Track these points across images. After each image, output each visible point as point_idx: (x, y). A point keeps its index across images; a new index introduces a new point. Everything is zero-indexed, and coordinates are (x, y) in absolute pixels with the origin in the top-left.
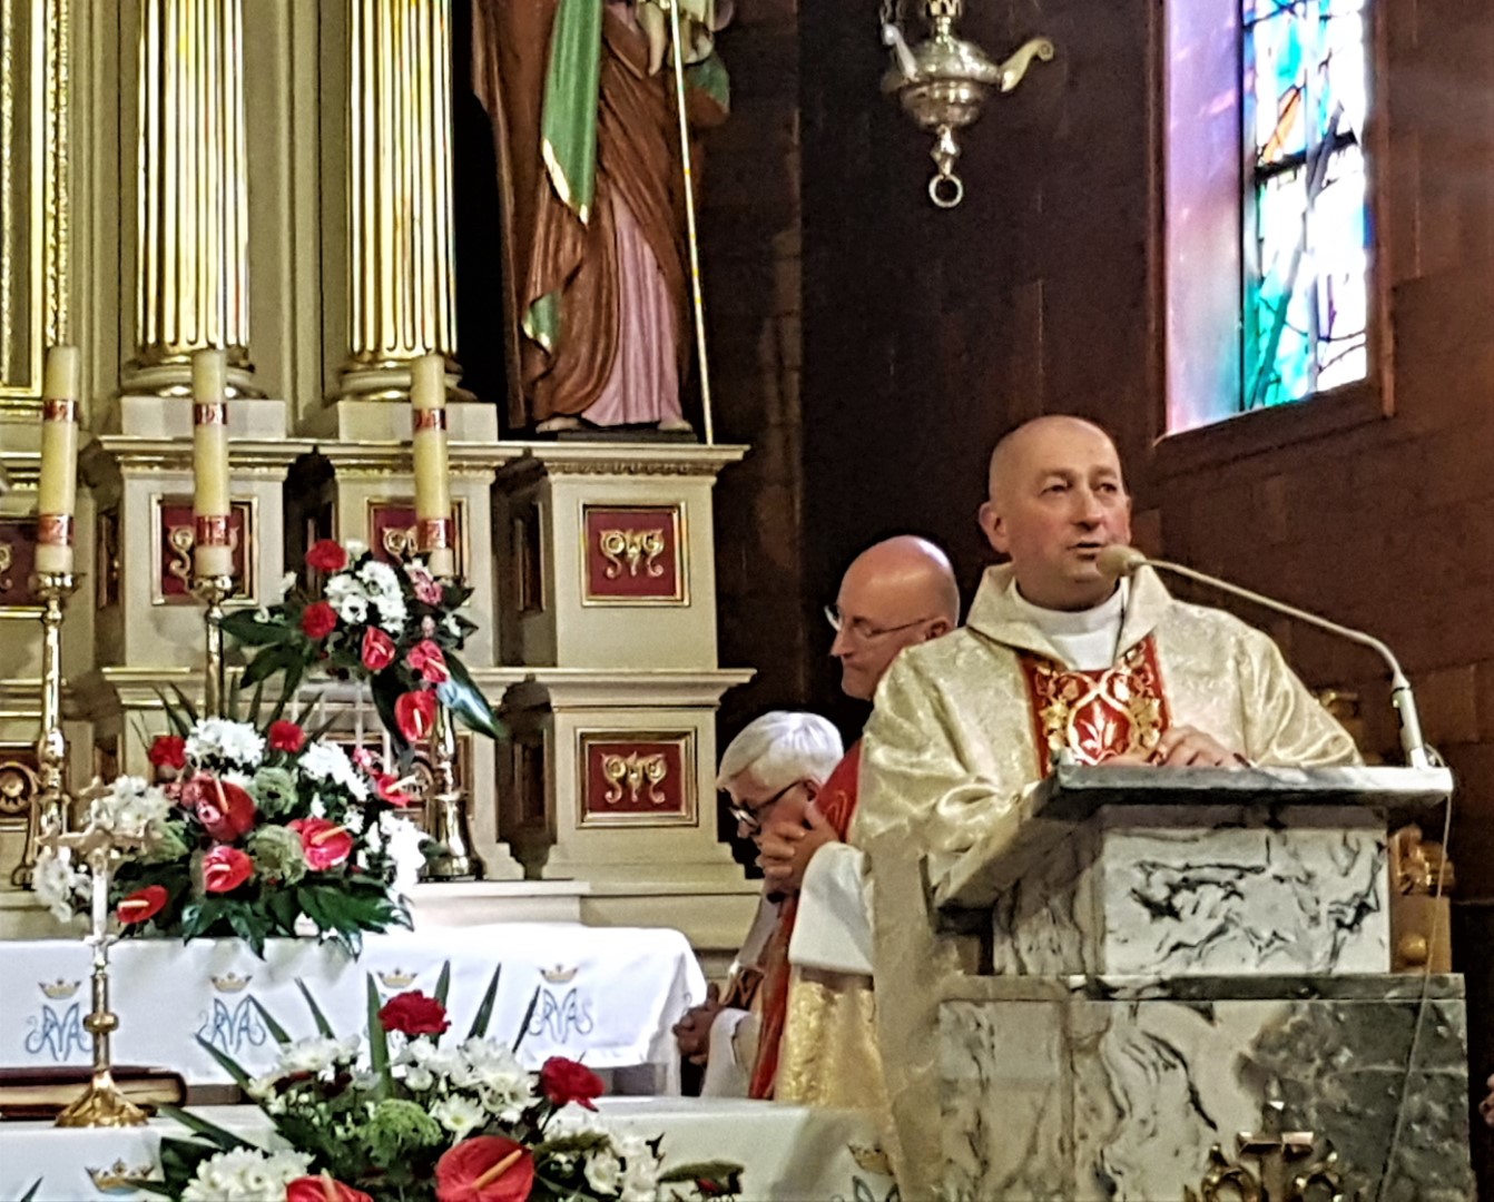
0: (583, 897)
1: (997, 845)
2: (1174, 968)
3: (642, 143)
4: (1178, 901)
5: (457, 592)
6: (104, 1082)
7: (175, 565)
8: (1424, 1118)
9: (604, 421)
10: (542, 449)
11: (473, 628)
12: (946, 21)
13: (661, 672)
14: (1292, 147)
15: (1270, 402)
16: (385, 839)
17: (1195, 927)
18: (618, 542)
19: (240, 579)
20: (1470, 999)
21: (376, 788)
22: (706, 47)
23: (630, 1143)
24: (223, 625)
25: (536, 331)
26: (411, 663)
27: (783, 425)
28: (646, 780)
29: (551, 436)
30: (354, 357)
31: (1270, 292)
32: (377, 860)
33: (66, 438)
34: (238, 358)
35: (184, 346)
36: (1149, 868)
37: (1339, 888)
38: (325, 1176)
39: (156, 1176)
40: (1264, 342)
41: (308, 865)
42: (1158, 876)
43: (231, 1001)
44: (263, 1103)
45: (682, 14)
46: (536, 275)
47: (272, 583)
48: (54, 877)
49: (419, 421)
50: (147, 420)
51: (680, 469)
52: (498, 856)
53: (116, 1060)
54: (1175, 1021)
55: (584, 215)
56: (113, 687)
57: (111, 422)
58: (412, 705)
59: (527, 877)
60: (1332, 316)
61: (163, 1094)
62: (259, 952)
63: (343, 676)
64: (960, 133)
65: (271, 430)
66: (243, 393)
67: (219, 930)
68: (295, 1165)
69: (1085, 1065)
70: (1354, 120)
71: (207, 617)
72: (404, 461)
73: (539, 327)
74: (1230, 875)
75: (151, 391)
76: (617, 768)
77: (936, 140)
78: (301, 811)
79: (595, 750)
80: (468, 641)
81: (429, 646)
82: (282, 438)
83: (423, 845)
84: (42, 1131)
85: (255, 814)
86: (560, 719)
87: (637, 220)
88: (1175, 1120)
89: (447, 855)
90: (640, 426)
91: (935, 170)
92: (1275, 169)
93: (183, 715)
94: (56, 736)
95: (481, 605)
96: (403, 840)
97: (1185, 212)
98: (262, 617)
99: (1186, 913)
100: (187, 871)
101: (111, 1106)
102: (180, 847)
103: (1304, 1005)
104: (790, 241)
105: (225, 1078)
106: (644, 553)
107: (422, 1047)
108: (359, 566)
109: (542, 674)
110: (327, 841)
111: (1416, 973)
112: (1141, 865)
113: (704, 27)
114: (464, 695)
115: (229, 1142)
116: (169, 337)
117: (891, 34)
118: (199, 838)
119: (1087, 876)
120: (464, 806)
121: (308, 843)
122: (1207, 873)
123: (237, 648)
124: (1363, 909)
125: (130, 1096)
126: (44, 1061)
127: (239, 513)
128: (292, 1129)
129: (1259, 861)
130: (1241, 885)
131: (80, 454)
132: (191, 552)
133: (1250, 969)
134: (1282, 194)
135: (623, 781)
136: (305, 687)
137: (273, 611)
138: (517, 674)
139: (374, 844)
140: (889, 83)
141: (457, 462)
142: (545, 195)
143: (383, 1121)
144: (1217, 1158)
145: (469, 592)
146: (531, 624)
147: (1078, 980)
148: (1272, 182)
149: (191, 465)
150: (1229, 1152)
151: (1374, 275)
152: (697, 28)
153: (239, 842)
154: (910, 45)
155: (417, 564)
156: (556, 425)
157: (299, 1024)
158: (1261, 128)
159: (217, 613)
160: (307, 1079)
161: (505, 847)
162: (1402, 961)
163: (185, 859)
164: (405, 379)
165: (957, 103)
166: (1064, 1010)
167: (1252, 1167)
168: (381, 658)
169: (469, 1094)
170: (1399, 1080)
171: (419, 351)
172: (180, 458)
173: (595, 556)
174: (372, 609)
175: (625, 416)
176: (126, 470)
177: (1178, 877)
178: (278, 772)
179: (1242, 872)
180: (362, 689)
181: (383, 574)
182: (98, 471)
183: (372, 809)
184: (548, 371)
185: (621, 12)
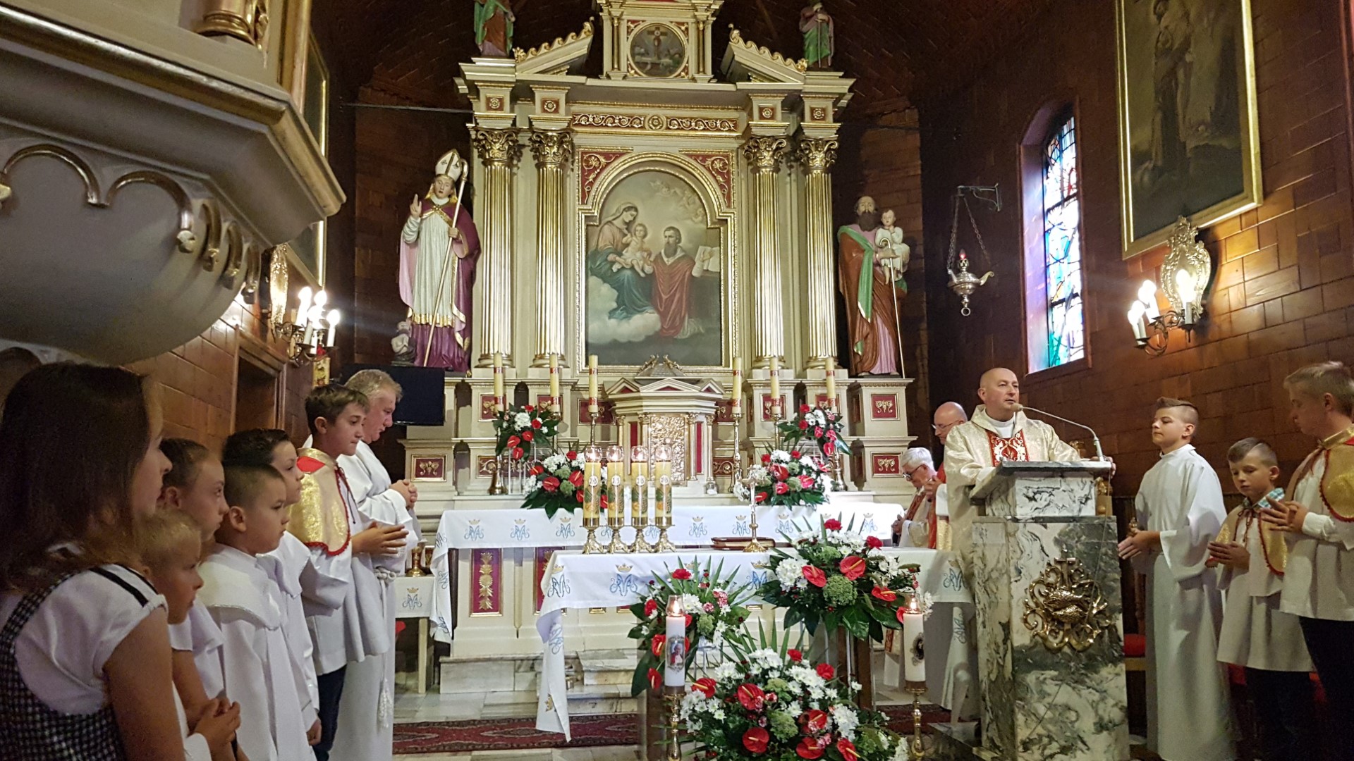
0: (874, 495)
1: (986, 482)
2: (1036, 514)
3: (884, 302)
4: (1036, 497)
5: (839, 418)
6: (755, 541)
7: (767, 411)
8: (1106, 554)
9: (876, 373)
10: (859, 380)
11: (843, 426)
12: (965, 268)
13: (892, 437)
14: (1061, 298)
15: (1057, 364)
16: (822, 480)
17: (1041, 503)
18: (880, 404)
19: (783, 413)
20: (1118, 522)
21: (819, 468)
22: (901, 277)
23: (890, 559)
24: (779, 426)
25: (857, 351)
26: (827, 435)
27: (923, 373)
28: (890, 465)
29: (862, 377)
30: (810, 358)
31: (1056, 336)
32: (820, 486)
33: (739, 381)
34: (781, 359)
35: (768, 356)
36: (1028, 488)
37: (1082, 494)
38: (812, 566)
39: (769, 565)
40: (1055, 349)
41: (802, 487)
42: (1030, 490)
43: (784, 521)
44: (795, 547)
45: (894, 269)
46: (857, 336)
47: (791, 416)
48: (739, 490)
49: (828, 374)
50: (759, 375)
51: (896, 385)
52: (851, 485)
53: (758, 536)
54: (1037, 528)
55: (869, 321)
56: (752, 442)
57: (750, 376)
58: (828, 446)
59: (859, 490)
60: (1073, 342)
61: (769, 544)
62: (791, 509)
63: (810, 439)
64: (969, 297)
65: (790, 377)
66: (783, 368)
67: (781, 503)
68: (804, 563)
69: (1012, 539)
70: (1078, 290)
71: (775, 424)
72: (824, 384)
73: (858, 349)
74: (1050, 490)
75: (760, 368)
76: (882, 462)
77: (962, 298)
78: (800, 473)
79: (876, 457)
80: (842, 430)
81: (832, 431)
82: (793, 379)
83: (832, 482)
84: (740, 553)
85: (788, 474)
86: (866, 449)
87: (883, 321)
88: (1037, 554)
89: (838, 485)
90: (886, 374)
91: (963, 306)
92: (1057, 303)
93: (770, 449)
94: (738, 454)
95: (845, 420)
96: (826, 481)
97: (1032, 315)
98: (789, 424)
99: (1038, 500)
100: (772, 488)
101: (757, 547)
102: (770, 483)
103: (1072, 524)
104: (924, 325)
105: (786, 541)
106: (887, 407)
107: (835, 533)
108: (813, 411)
109: (861, 438)
110: (807, 481)
111: (1103, 516)
112: (1025, 487)
113: (900, 272)
114: (841, 444)
115: (787, 557)
116: (764, 354)
117: (950, 272)
118: (775, 480)
120: (842, 472)
121: (802, 482)
122: (1044, 489)
123: (783, 432)
124: (1087, 499)
125: (762, 545)
126: (737, 536)
127: (783, 398)
128: (803, 553)
129: (1058, 486)
130: (1053, 493)
131: (743, 384)
132: (771, 408)
133: (1057, 514)
134: (1058, 311)
135: (884, 466)
136: (800, 442)
137: (792, 422)
138: (855, 438)
139: (819, 482)
140: (950, 284)
141: (838, 384)
142: (858, 315)
143: (826, 552)
144: (1049, 564)
145: (842, 417)
146: (858, 425)
147: (1009, 517)
148: (1056, 307)
149: (769, 386)
150: (1052, 563)
151: (1084, 331)
152: (898, 272)
153: (785, 481)
154: (955, 274)
155: (828, 410)
156: (863, 374)
157: (804, 527)
158: (1052, 293)
159: (777, 423)
160: (806, 541)
161: (853, 483)
162: (1098, 512)
163: (771, 485)
164: (824, 363)
165: (968, 289)
166: (1005, 524)
167: (1059, 567)
168: (820, 434)
169: (848, 545)
170: (1099, 544)
171: (827, 356)
172: (767, 384)
173: (875, 408)
174: (817, 422)
175: (882, 372)
176: (754, 388)
177: (1036, 490)
178: (794, 463)
179: (1054, 489)
180: (815, 442)
181: (819, 413)
182: (747, 388)
183: (818, 473)
184: (861, 361)
185: (878, 268)
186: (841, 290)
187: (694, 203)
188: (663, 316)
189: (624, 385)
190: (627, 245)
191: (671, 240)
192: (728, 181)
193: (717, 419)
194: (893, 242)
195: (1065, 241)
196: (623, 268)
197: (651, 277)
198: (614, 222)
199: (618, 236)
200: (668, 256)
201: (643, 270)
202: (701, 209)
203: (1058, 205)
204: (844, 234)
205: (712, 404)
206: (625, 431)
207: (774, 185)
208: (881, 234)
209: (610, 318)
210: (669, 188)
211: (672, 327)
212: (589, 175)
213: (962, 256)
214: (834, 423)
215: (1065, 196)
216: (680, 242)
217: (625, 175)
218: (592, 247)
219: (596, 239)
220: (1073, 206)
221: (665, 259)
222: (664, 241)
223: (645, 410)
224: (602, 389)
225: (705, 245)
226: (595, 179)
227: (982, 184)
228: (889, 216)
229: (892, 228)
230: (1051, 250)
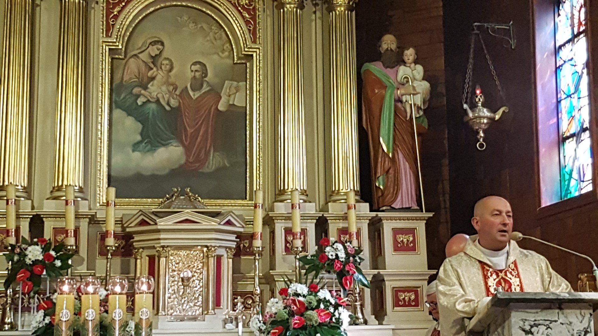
0: (393, 329)
3: (405, 137)
4: (533, 330)
5: (359, 251)
7: (288, 245)
9: (397, 207)
10: (380, 214)
11: (363, 260)
12: (480, 103)
13: (412, 271)
14: (572, 131)
15: (568, 197)
16: (340, 314)
18: (401, 238)
19: (304, 248)
21: (338, 301)
22: (421, 113)
24: (300, 260)
25: (379, 185)
26: (347, 269)
27: (445, 208)
28: (410, 299)
29: (383, 211)
30: (333, 192)
31: (567, 169)
32: (338, 320)
33: (260, 214)
34: (304, 193)
35: (290, 190)
36: (525, 321)
37: (581, 327)
40: (566, 183)
41: (319, 321)
42: (527, 323)
45: (415, 105)
46: (379, 170)
47: (312, 249)
49: (349, 208)
50: (281, 208)
51: (417, 219)
52: (371, 318)
55: (391, 155)
56: (273, 275)
57: (272, 210)
58: (346, 280)
59: (379, 324)
60: (584, 175)
63: (329, 272)
64: (484, 132)
65: (312, 211)
66: (305, 201)
70: (586, 125)
71: (295, 257)
72: (345, 218)
73: (380, 184)
74: (548, 322)
75: (282, 201)
76: (402, 296)
77: (478, 133)
78: (318, 307)
79: (396, 291)
80: (361, 264)
81: (351, 264)
82: (314, 212)
83: (350, 316)
85: (304, 308)
86: (387, 283)
87: (404, 157)
89: (358, 318)
90: (406, 208)
91: (479, 141)
92: (568, 138)
93: (288, 283)
94: (258, 288)
95: (366, 253)
96: (344, 315)
97: (544, 150)
98: (309, 258)
99: (535, 334)
100: (288, 323)
102: (287, 316)
104: (446, 161)
106: (408, 241)
108: (333, 244)
109: (382, 272)
110: (325, 315)
112: (522, 320)
113: (421, 109)
114: (360, 277)
116: (286, 188)
117: (465, 106)
118: (292, 314)
119: (507, 323)
120: (362, 306)
121: (319, 315)
122: (541, 322)
123: (304, 266)
124: (587, 332)
127: (304, 232)
129: (557, 319)
130: (551, 325)
131: (263, 219)
132: (292, 241)
134: (570, 145)
135: (404, 299)
136: (320, 275)
137: (312, 256)
138: (376, 272)
139: (337, 316)
140: (466, 119)
141: (359, 218)
142: (381, 150)
145: (362, 251)
146: (380, 259)
148: (567, 141)
149: (290, 220)
152: (419, 108)
153: (302, 315)
154: (471, 108)
155: (348, 244)
156: (384, 208)
158: (564, 127)
159: (298, 257)
161: (373, 316)
163: (288, 319)
164: (345, 197)
165: (483, 123)
168: (339, 267)
171: (349, 190)
172: (289, 218)
173: (395, 241)
174: (337, 255)
175: (402, 205)
176: (276, 221)
177: (532, 323)
178: (311, 297)
179: (551, 322)
180: (335, 276)
181: (340, 246)
182: (269, 222)
183: (336, 307)
184: (382, 195)
185: (399, 105)
186: (365, 126)
187: (220, 38)
188: (188, 150)
189: (142, 217)
190: (153, 79)
191: (197, 74)
192: (254, 18)
193: (238, 253)
194: (414, 79)
195: (576, 77)
196: (148, 101)
197: (176, 111)
198: (140, 55)
199: (143, 68)
200: (193, 90)
201: (168, 104)
202: (228, 45)
203: (568, 42)
204: (368, 71)
205: (233, 237)
206: (142, 264)
207: (298, 22)
208: (403, 71)
209: (133, 151)
210: (195, 22)
211: (197, 159)
212: (114, 8)
213: (478, 92)
214: (354, 257)
215: (575, 33)
216: (206, 76)
217: (152, 9)
218: (117, 81)
219: (121, 72)
220: (582, 43)
221: (191, 93)
222: (190, 75)
223: (163, 243)
224: (120, 222)
225: (232, 80)
226: (119, 12)
227: (498, 23)
228: (410, 54)
229: (413, 65)
230: (563, 86)
